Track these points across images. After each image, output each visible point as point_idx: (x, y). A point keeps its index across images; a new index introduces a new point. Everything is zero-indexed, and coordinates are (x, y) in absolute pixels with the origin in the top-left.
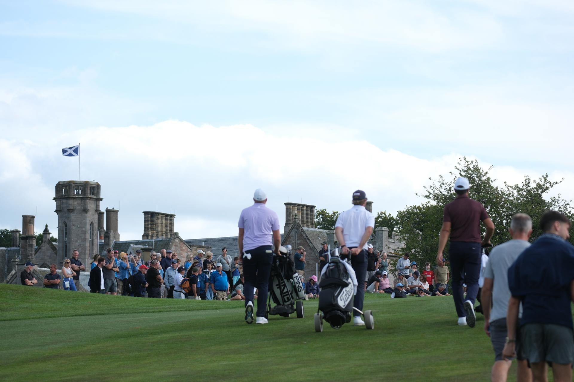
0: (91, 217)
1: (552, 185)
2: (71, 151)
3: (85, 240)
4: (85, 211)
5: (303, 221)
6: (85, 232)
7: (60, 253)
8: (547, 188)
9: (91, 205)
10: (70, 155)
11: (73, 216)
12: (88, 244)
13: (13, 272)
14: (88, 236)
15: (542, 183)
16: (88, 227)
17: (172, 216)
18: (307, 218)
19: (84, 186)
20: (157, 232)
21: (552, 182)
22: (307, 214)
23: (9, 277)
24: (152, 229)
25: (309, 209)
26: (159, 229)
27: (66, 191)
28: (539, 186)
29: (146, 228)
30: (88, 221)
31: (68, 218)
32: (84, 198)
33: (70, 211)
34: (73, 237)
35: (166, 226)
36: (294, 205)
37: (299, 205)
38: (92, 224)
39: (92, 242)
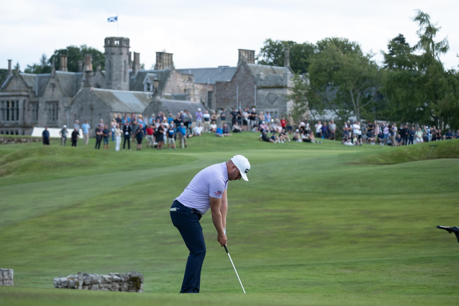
0: (125, 57)
1: (374, 55)
2: (113, 19)
3: (121, 71)
4: (121, 54)
5: (248, 59)
6: (121, 66)
7: (107, 78)
8: (372, 56)
9: (124, 51)
10: (112, 21)
11: (114, 57)
12: (123, 73)
13: (80, 90)
14: (123, 69)
15: (369, 53)
16: (123, 64)
17: (172, 54)
18: (251, 58)
19: (121, 40)
20: (163, 64)
21: (374, 53)
22: (251, 55)
23: (78, 93)
24: (160, 62)
25: (252, 52)
26: (164, 62)
27: (110, 42)
28: (368, 55)
29: (157, 61)
30: (123, 60)
31: (111, 58)
32: (120, 46)
33: (113, 54)
34: (114, 69)
35: (169, 60)
36: (243, 50)
37: (246, 50)
38: (125, 62)
39: (125, 72)
